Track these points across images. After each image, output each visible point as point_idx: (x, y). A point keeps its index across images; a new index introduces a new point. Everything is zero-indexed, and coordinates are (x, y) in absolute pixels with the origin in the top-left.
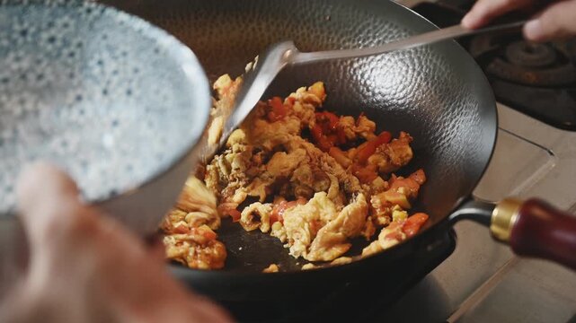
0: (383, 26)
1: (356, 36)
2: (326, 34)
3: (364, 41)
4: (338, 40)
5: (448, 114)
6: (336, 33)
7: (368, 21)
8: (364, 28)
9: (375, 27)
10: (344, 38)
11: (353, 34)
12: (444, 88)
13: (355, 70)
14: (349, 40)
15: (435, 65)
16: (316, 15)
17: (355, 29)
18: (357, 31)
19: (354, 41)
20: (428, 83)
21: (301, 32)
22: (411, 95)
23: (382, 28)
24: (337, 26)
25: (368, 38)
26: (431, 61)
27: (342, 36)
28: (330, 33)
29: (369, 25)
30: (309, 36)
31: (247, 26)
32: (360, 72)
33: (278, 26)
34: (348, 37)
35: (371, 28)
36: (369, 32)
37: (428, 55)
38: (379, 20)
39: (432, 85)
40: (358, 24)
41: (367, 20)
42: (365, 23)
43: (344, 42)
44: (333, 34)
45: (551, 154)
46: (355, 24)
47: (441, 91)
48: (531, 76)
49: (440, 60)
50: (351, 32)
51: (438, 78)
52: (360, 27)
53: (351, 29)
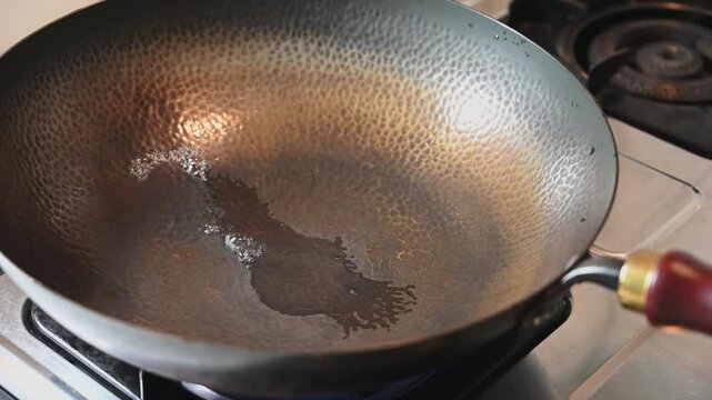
0: (459, 44)
1: (422, 56)
2: (383, 53)
3: (433, 63)
4: (400, 62)
5: (549, 155)
6: (396, 52)
7: (439, 37)
8: (433, 45)
9: (448, 45)
10: (408, 59)
11: (419, 53)
12: (542, 121)
13: (422, 101)
14: (414, 61)
15: (529, 91)
16: (370, 30)
17: (420, 46)
18: (424, 49)
19: (420, 63)
20: (519, 116)
21: (350, 52)
22: (498, 130)
23: (456, 45)
24: (396, 44)
25: (439, 59)
26: (523, 86)
27: (404, 56)
28: (388, 53)
29: (439, 41)
30: (360, 56)
31: (278, 44)
32: (429, 104)
33: (320, 45)
34: (413, 57)
35: (443, 45)
36: (439, 50)
37: (519, 79)
38: (452, 34)
39: (526, 117)
40: (425, 40)
41: (436, 34)
42: (435, 38)
43: (407, 64)
44: (393, 54)
45: (697, 191)
46: (420, 41)
47: (537, 125)
48: (670, 90)
49: (535, 85)
50: (416, 52)
51: (534, 108)
52: (429, 44)
53: (416, 46)
